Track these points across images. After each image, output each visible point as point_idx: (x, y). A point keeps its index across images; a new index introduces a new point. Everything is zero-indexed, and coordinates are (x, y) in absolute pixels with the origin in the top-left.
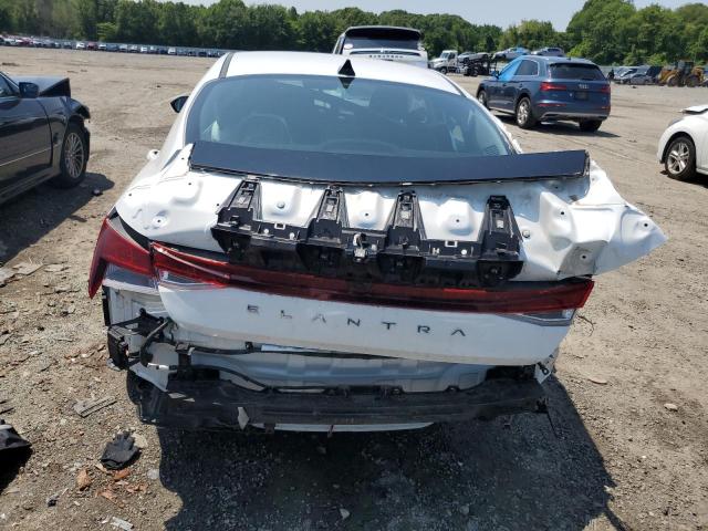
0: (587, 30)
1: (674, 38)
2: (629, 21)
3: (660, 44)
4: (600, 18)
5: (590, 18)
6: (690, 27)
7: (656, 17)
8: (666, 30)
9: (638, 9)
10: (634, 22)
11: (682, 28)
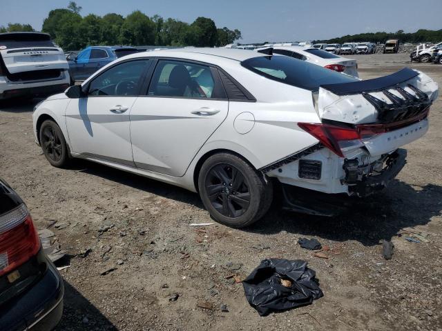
0: (56, 30)
1: (108, 33)
2: (81, 24)
3: (102, 37)
4: (63, 22)
5: (56, 23)
6: (115, 26)
7: (95, 21)
8: (103, 29)
9: (83, 17)
10: (83, 25)
11: (111, 27)
